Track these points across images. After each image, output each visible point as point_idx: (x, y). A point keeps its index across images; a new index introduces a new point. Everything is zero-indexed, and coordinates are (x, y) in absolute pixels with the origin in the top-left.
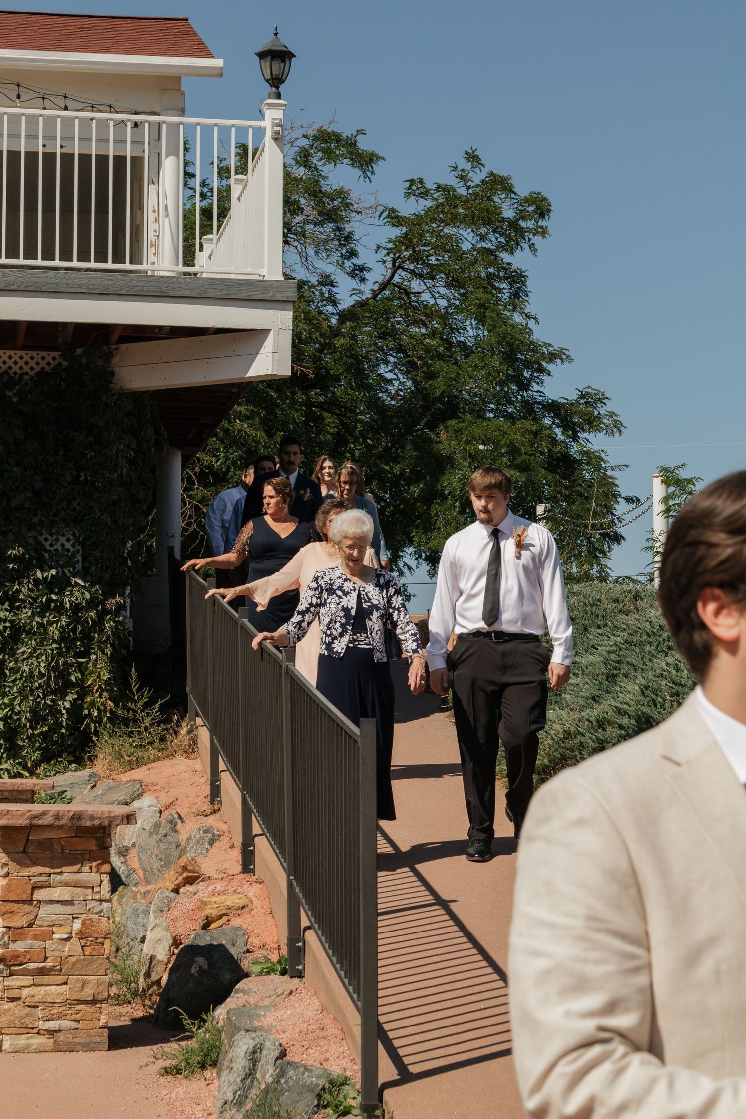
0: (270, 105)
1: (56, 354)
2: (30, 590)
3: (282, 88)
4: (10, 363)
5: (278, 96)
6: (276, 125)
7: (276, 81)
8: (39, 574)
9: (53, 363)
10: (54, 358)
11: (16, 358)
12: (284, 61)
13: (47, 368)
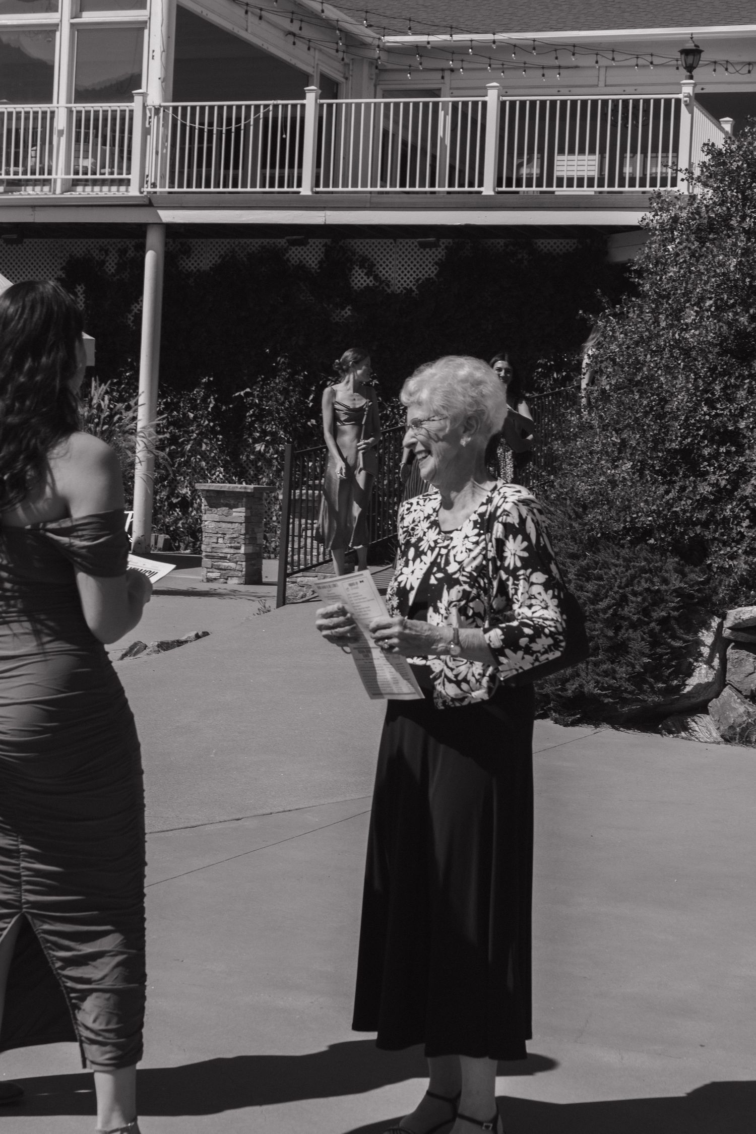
0: (684, 84)
1: (575, 241)
2: (551, 384)
3: (694, 72)
4: (555, 247)
5: (691, 78)
6: (685, 97)
7: (690, 68)
8: (555, 375)
9: (574, 247)
10: (574, 244)
11: (552, 244)
12: (694, 55)
13: (571, 250)
